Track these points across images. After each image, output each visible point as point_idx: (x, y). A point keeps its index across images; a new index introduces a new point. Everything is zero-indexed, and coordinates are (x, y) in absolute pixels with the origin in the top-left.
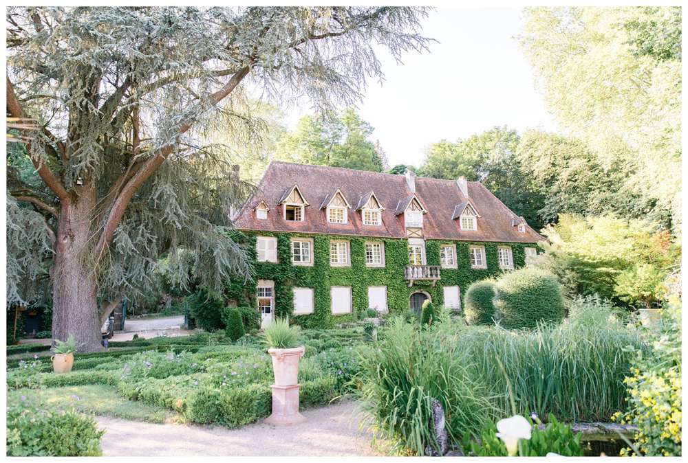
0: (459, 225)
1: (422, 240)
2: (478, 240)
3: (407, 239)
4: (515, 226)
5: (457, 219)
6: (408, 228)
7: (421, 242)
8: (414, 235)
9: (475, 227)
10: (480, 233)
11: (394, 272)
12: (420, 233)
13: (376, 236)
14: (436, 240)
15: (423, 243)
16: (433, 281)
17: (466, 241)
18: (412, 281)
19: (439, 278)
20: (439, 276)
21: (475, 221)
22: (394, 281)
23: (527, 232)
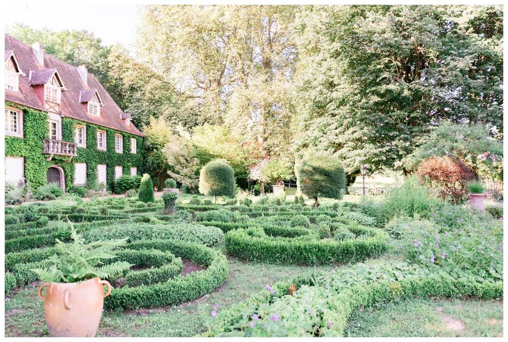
0: (87, 110)
1: (59, 116)
2: (103, 125)
3: (47, 113)
4: (123, 119)
5: (85, 103)
6: (47, 102)
7: (58, 118)
8: (51, 110)
9: (98, 114)
10: (102, 120)
11: (33, 144)
12: (57, 108)
13: (17, 102)
14: (72, 119)
15: (60, 120)
16: (70, 156)
17: (95, 125)
18: (52, 156)
19: (76, 155)
20: (75, 153)
21: (98, 108)
22: (34, 153)
23: (130, 125)
